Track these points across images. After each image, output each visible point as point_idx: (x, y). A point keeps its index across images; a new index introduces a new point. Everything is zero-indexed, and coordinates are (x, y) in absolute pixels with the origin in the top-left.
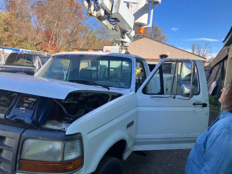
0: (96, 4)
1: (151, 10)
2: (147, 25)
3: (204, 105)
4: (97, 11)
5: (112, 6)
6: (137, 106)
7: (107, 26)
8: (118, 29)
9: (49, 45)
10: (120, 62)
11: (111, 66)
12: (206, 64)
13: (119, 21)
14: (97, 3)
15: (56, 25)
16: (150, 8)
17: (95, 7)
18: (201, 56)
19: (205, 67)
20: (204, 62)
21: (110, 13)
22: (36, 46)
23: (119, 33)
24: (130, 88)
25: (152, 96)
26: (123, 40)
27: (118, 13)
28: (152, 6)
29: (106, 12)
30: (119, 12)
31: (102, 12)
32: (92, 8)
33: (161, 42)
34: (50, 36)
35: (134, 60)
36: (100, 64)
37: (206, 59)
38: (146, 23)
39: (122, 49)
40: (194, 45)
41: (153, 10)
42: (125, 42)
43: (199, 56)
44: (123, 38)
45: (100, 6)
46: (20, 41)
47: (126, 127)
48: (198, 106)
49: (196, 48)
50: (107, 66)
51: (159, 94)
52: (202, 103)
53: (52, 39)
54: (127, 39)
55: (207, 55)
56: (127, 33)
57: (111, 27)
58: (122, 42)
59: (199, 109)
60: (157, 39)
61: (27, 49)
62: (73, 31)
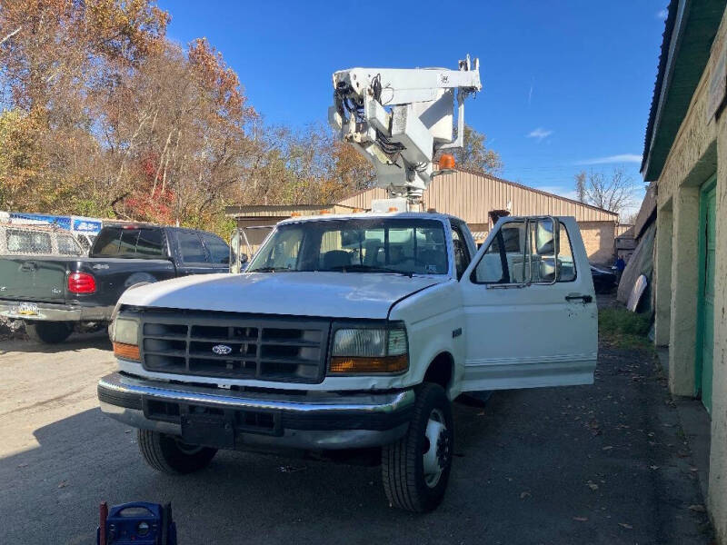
0: (359, 120)
1: (460, 105)
2: (452, 142)
3: (587, 299)
4: (362, 132)
5: (391, 120)
6: (463, 306)
7: (374, 158)
8: (400, 162)
9: (151, 201)
10: (410, 230)
11: (391, 240)
12: (621, 231)
13: (403, 148)
14: (362, 118)
15: (169, 141)
16: (456, 102)
17: (358, 125)
18: (606, 208)
19: (618, 240)
20: (613, 224)
21: (385, 133)
22: (113, 203)
23: (403, 170)
24: (447, 273)
25: (489, 286)
26: (410, 184)
27: (403, 133)
28: (460, 97)
29: (379, 134)
30: (407, 132)
31: (372, 134)
32: (353, 126)
33: (481, 174)
34: (151, 176)
35: (447, 224)
36: (366, 237)
37: (616, 215)
38: (449, 137)
39: (411, 203)
40: (583, 176)
41: (463, 106)
42: (415, 189)
43: (601, 209)
44: (410, 181)
45: (369, 123)
46: (64, 195)
47: (451, 336)
48: (575, 300)
49: (587, 184)
50: (383, 241)
51: (500, 282)
52: (582, 295)
53: (160, 181)
54: (417, 182)
55: (623, 203)
56: (418, 169)
57: (383, 158)
58: (409, 188)
59: (577, 307)
60: (466, 166)
61: (86, 216)
62: (220, 158)
